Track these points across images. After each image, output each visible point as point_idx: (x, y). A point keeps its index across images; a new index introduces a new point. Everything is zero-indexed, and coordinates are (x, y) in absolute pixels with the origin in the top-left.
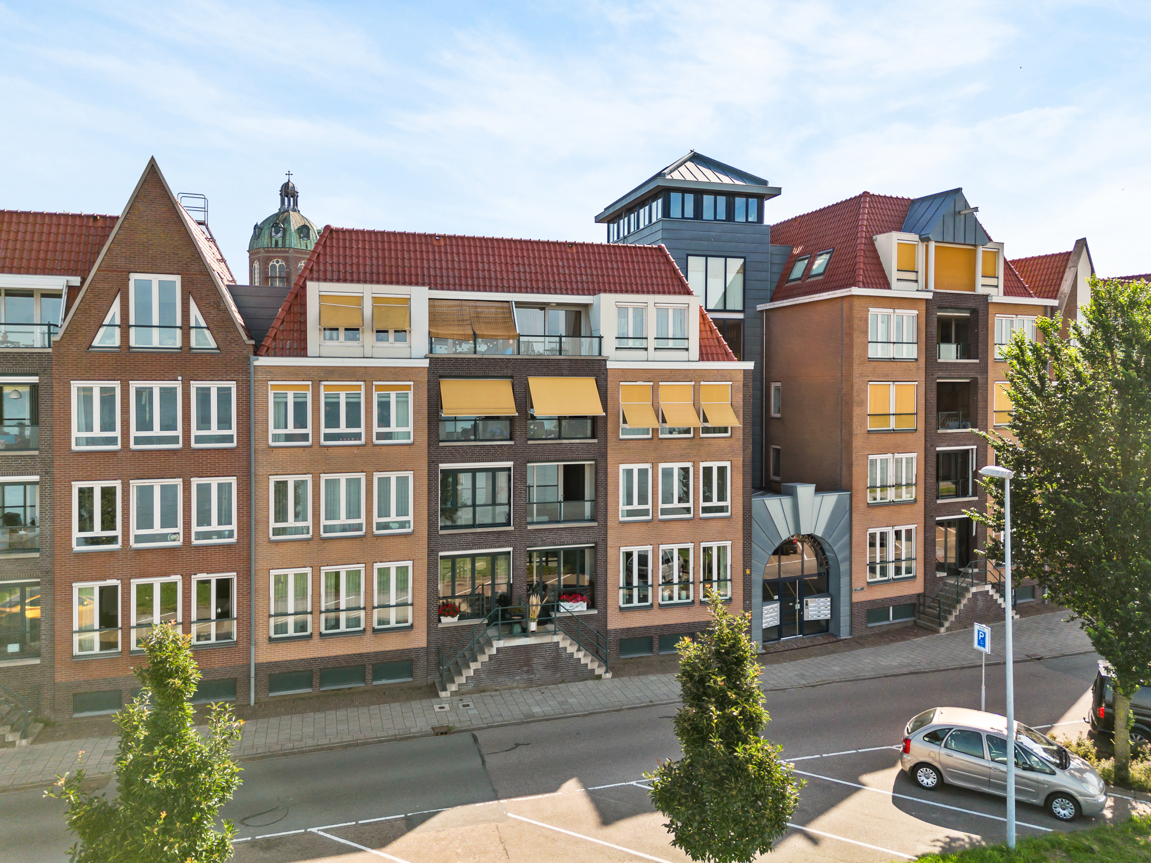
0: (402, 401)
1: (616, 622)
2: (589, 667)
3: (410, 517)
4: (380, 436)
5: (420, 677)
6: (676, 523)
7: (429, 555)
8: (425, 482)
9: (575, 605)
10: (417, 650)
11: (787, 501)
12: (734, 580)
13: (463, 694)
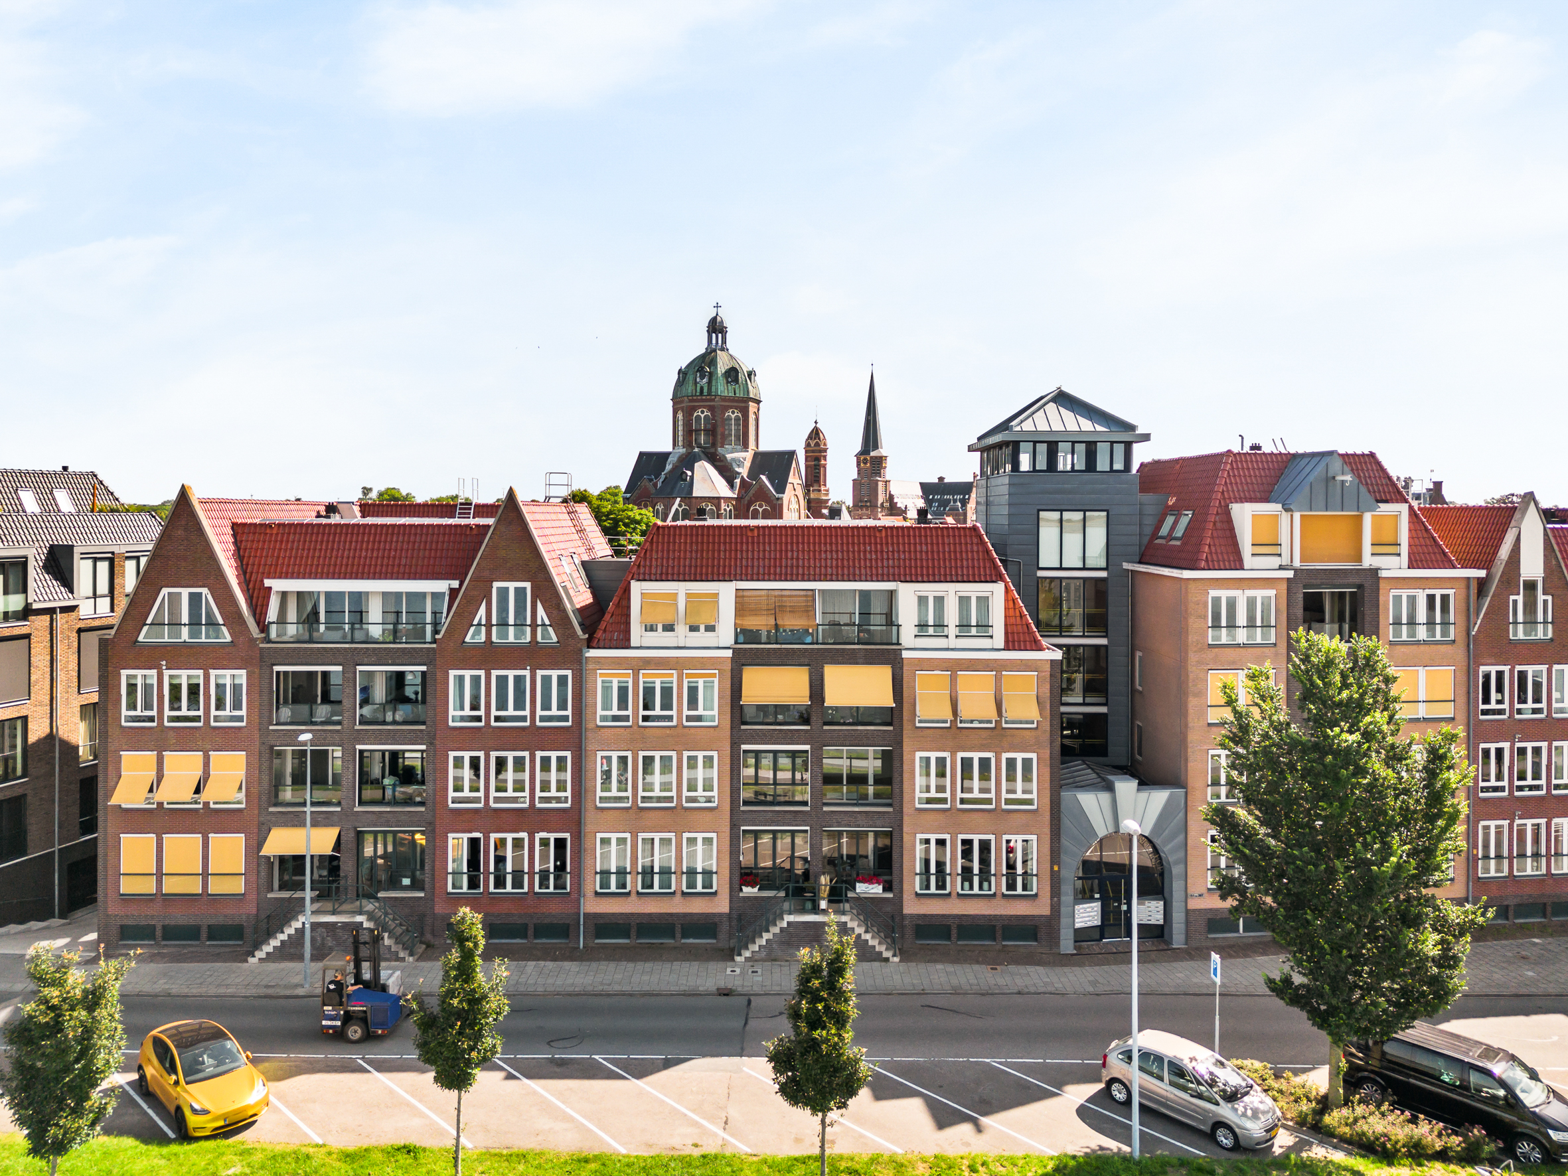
0: (708, 687)
1: (912, 907)
2: (877, 949)
3: (715, 793)
4: (689, 718)
5: (723, 941)
6: (976, 813)
7: (731, 829)
8: (728, 761)
9: (871, 886)
10: (720, 915)
11: (1104, 797)
12: (1040, 876)
13: (756, 961)
